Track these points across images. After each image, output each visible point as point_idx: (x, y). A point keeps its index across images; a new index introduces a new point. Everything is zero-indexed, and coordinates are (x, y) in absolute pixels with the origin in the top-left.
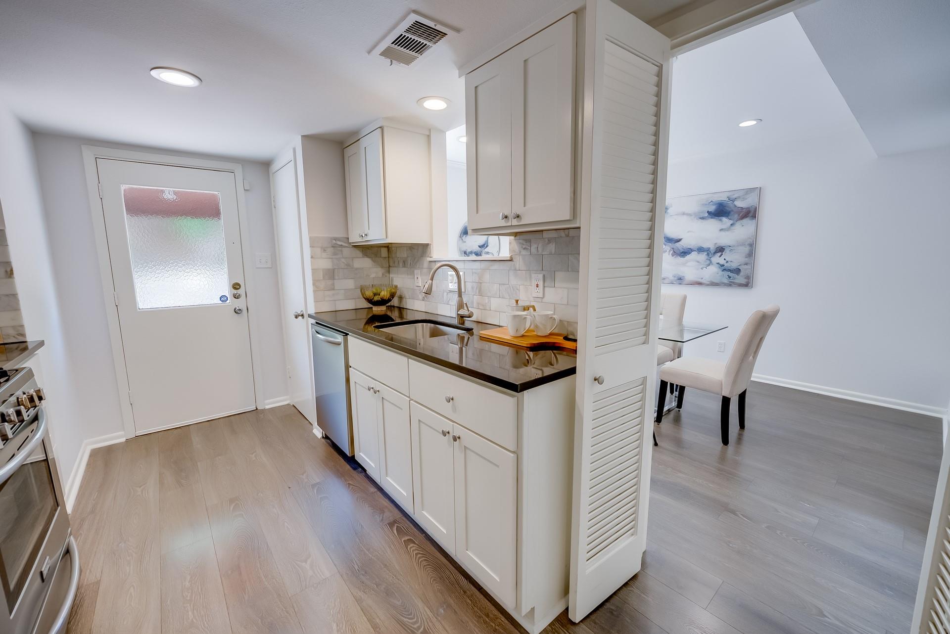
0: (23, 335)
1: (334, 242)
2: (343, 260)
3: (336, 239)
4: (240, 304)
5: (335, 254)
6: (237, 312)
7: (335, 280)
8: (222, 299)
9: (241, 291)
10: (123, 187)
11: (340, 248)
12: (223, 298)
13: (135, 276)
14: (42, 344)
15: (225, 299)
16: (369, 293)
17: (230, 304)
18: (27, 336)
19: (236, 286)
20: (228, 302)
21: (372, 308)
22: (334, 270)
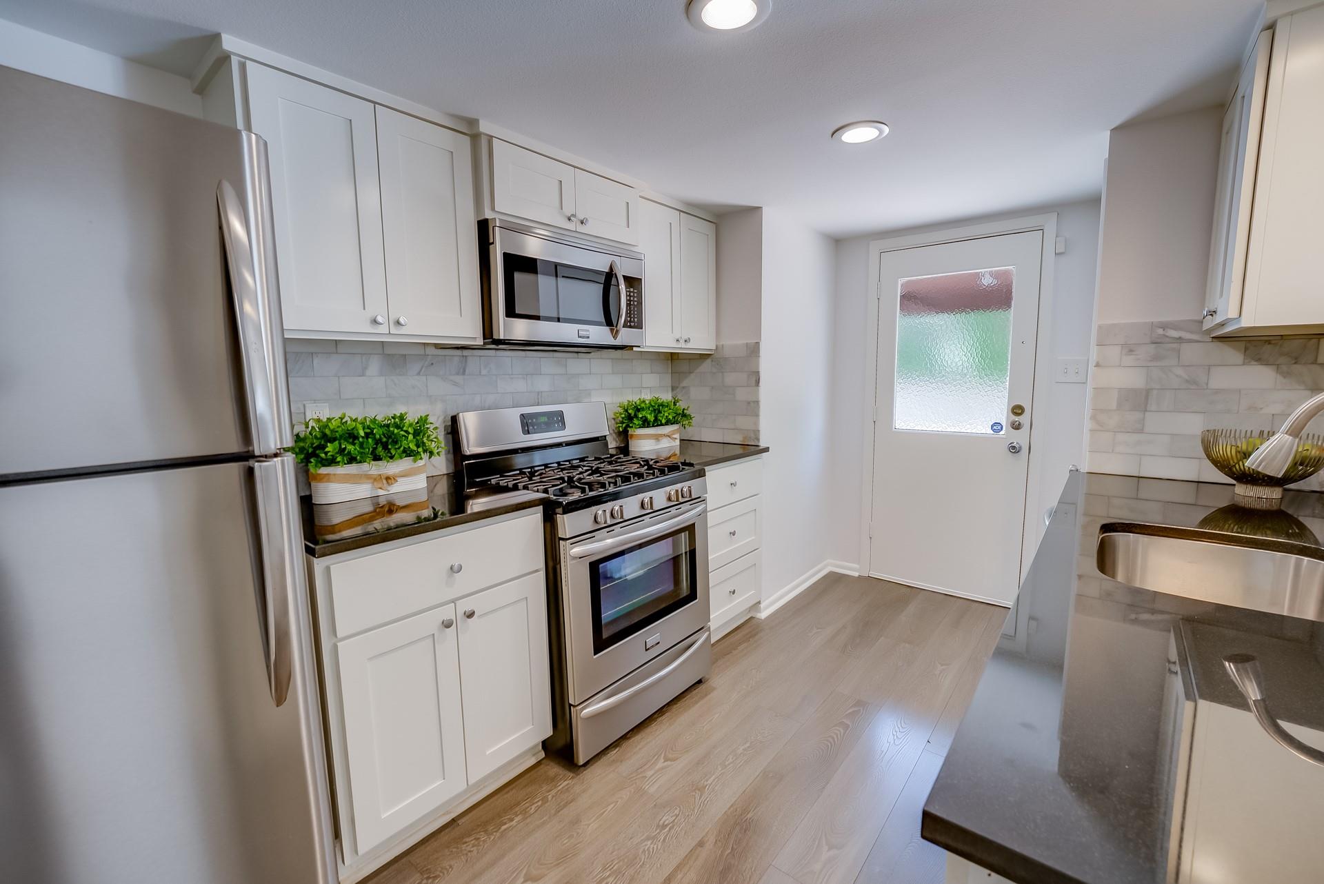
0: (758, 440)
1: (1160, 331)
2: (1179, 371)
3: (1164, 326)
4: (1020, 438)
5: (1156, 358)
6: (1014, 450)
7: (1147, 414)
8: (995, 427)
9: (1024, 419)
10: (901, 281)
11: (1175, 346)
12: (997, 427)
13: (897, 388)
14: (766, 450)
15: (999, 428)
16: (1225, 449)
17: (1004, 436)
18: (761, 440)
19: (1017, 410)
20: (1002, 433)
21: (1234, 485)
22: (1148, 392)
